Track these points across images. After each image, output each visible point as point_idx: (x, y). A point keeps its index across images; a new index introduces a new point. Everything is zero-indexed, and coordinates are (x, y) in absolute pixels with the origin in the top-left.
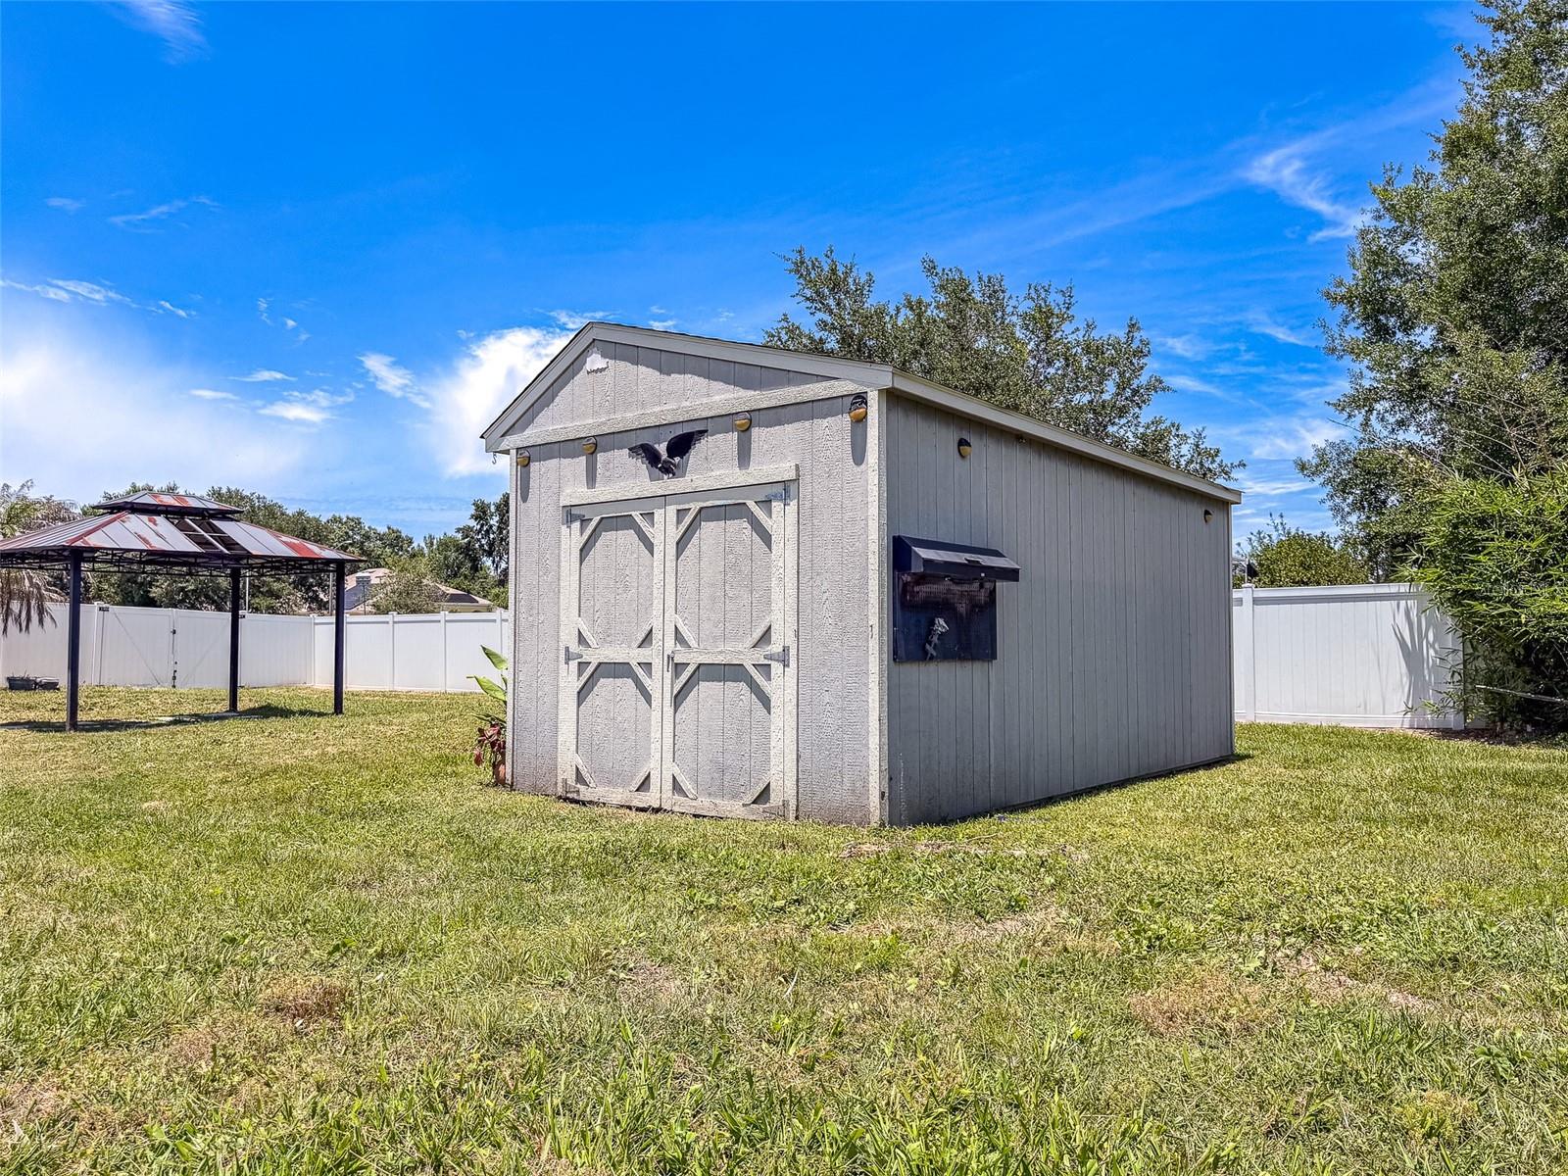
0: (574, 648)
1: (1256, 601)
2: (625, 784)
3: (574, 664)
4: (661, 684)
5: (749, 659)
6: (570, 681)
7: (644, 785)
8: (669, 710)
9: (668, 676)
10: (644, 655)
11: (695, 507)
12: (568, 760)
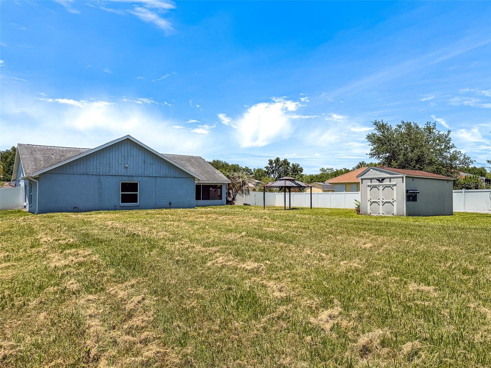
0: (369, 200)
1: (465, 192)
2: (377, 214)
3: (369, 202)
4: (381, 204)
5: (391, 201)
6: (369, 203)
7: (379, 214)
8: (382, 206)
9: (382, 203)
10: (379, 201)
11: (385, 186)
12: (369, 212)
